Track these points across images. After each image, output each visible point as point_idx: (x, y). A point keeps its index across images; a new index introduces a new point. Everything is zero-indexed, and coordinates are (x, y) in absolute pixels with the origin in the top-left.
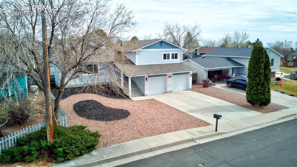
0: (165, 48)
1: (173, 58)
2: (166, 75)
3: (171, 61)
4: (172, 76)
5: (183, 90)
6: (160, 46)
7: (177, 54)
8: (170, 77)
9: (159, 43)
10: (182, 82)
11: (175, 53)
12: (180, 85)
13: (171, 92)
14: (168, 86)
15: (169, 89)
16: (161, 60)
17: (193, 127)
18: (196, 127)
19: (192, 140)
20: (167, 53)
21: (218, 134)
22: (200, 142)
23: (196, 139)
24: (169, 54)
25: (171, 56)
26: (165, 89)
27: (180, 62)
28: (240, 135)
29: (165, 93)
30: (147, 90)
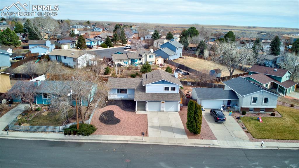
0: (166, 84)
2: (160, 102)
3: (170, 91)
5: (174, 111)
6: (162, 83)
8: (163, 102)
10: (173, 106)
12: (171, 108)
13: (164, 111)
14: (161, 107)
15: (162, 109)
16: (163, 90)
17: (137, 136)
18: (138, 136)
19: (128, 141)
20: (167, 87)
21: (143, 142)
22: (129, 142)
23: (130, 141)
24: (169, 88)
25: (170, 89)
26: (160, 109)
27: (177, 93)
28: (151, 145)
29: (160, 111)
30: (147, 108)
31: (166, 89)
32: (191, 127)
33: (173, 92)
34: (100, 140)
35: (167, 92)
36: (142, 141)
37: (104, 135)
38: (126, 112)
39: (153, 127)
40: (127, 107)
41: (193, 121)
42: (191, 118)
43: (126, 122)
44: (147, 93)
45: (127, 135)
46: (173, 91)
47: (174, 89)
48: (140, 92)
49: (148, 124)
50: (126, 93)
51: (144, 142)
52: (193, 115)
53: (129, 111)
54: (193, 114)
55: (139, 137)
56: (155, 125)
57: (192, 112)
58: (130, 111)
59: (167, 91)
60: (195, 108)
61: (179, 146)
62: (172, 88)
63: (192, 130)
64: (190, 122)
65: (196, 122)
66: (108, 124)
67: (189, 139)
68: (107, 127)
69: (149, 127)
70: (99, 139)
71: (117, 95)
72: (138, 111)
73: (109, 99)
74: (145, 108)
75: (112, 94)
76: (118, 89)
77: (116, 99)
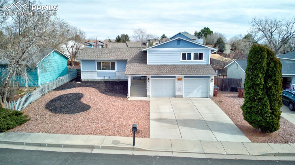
0: (184, 47)
1: (195, 58)
2: (175, 77)
3: (193, 61)
4: (183, 79)
5: (200, 97)
6: (178, 44)
7: (203, 53)
8: (180, 79)
9: (177, 41)
10: (200, 87)
11: (198, 52)
12: (196, 90)
13: (181, 96)
14: (176, 89)
15: (177, 93)
16: (179, 60)
17: (121, 136)
18: (124, 136)
19: (93, 147)
20: (186, 53)
21: (133, 149)
22: (95, 151)
23: (98, 147)
24: (190, 54)
25: (192, 56)
26: (174, 92)
27: (205, 64)
28: (155, 157)
29: (174, 97)
30: (150, 91)
31: (184, 56)
32: (257, 113)
33: (198, 62)
34: (22, 144)
35: (186, 62)
36: (132, 147)
37: (39, 132)
38: (109, 97)
39: (160, 120)
40: (113, 90)
41: (262, 99)
42: (257, 90)
43: (102, 110)
44: (149, 65)
45: (97, 134)
46: (198, 60)
47: (201, 56)
48: (137, 64)
49: (149, 115)
50: (113, 69)
51: (138, 150)
52: (263, 83)
53: (114, 95)
54: (263, 80)
55: (125, 138)
56: (165, 116)
57: (260, 75)
58: (116, 96)
59: (186, 60)
60: (268, 64)
61: (236, 160)
62: (195, 55)
63: (260, 121)
64: (255, 101)
65: (271, 101)
66: (60, 113)
67: (256, 144)
68: (54, 119)
69: (152, 119)
70: (21, 141)
71: (97, 72)
72: (131, 97)
73: (82, 80)
74: (146, 92)
75: (87, 71)
76: (98, 62)
77: (95, 81)
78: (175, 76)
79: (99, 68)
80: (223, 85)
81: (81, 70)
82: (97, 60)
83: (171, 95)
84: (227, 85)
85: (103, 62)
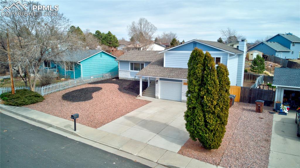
6: (194, 48)
7: (220, 58)
8: (186, 84)
9: (193, 44)
11: (215, 57)
14: (182, 94)
22: (49, 129)
23: (54, 126)
26: (181, 97)
29: (181, 102)
30: (158, 92)
37: (37, 110)
38: (121, 94)
39: (130, 118)
44: (165, 68)
49: (130, 112)
51: (75, 134)
53: (128, 93)
67: (179, 156)
69: (124, 116)
71: (130, 72)
72: (143, 96)
73: (120, 78)
74: (155, 93)
75: (123, 71)
76: (131, 63)
77: (128, 79)
78: (182, 80)
79: (132, 69)
80: (252, 97)
81: (119, 69)
82: (130, 61)
83: (178, 99)
84: (256, 97)
85: (135, 63)
